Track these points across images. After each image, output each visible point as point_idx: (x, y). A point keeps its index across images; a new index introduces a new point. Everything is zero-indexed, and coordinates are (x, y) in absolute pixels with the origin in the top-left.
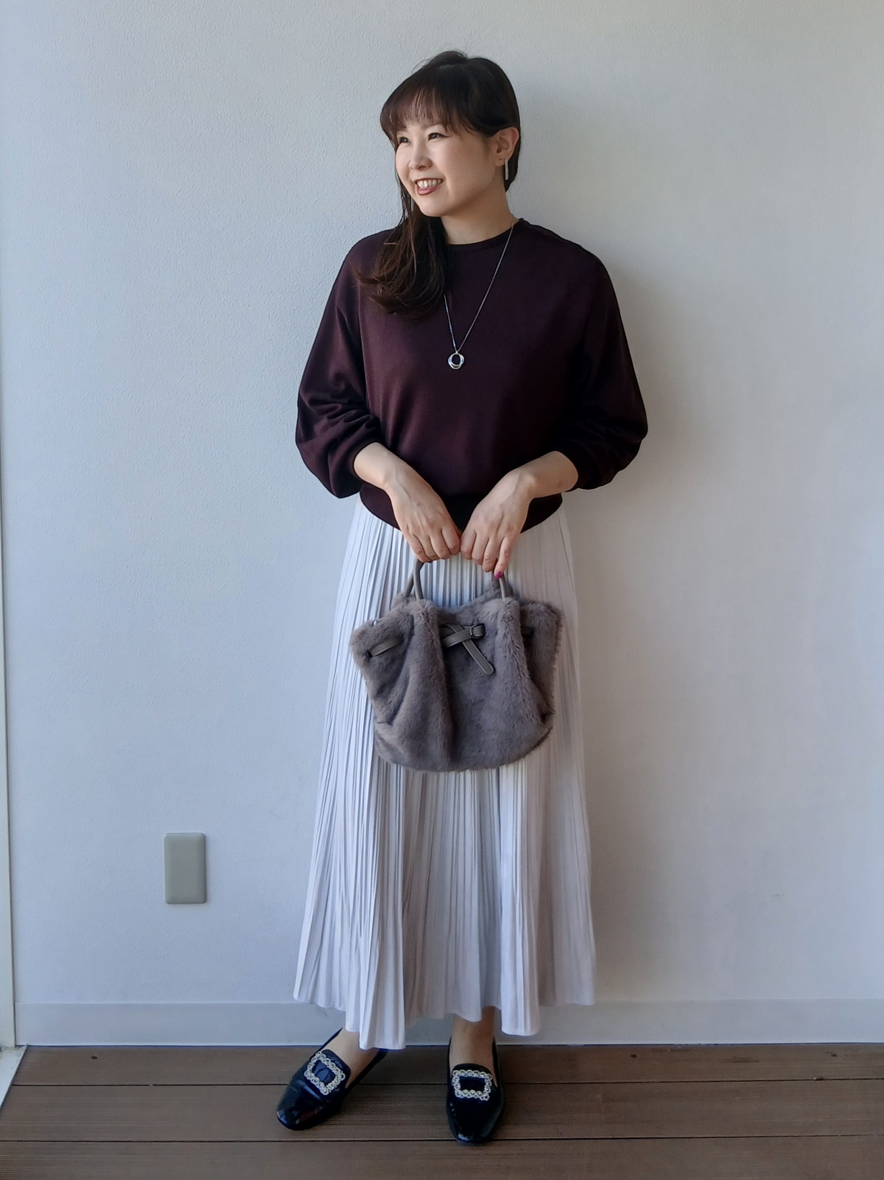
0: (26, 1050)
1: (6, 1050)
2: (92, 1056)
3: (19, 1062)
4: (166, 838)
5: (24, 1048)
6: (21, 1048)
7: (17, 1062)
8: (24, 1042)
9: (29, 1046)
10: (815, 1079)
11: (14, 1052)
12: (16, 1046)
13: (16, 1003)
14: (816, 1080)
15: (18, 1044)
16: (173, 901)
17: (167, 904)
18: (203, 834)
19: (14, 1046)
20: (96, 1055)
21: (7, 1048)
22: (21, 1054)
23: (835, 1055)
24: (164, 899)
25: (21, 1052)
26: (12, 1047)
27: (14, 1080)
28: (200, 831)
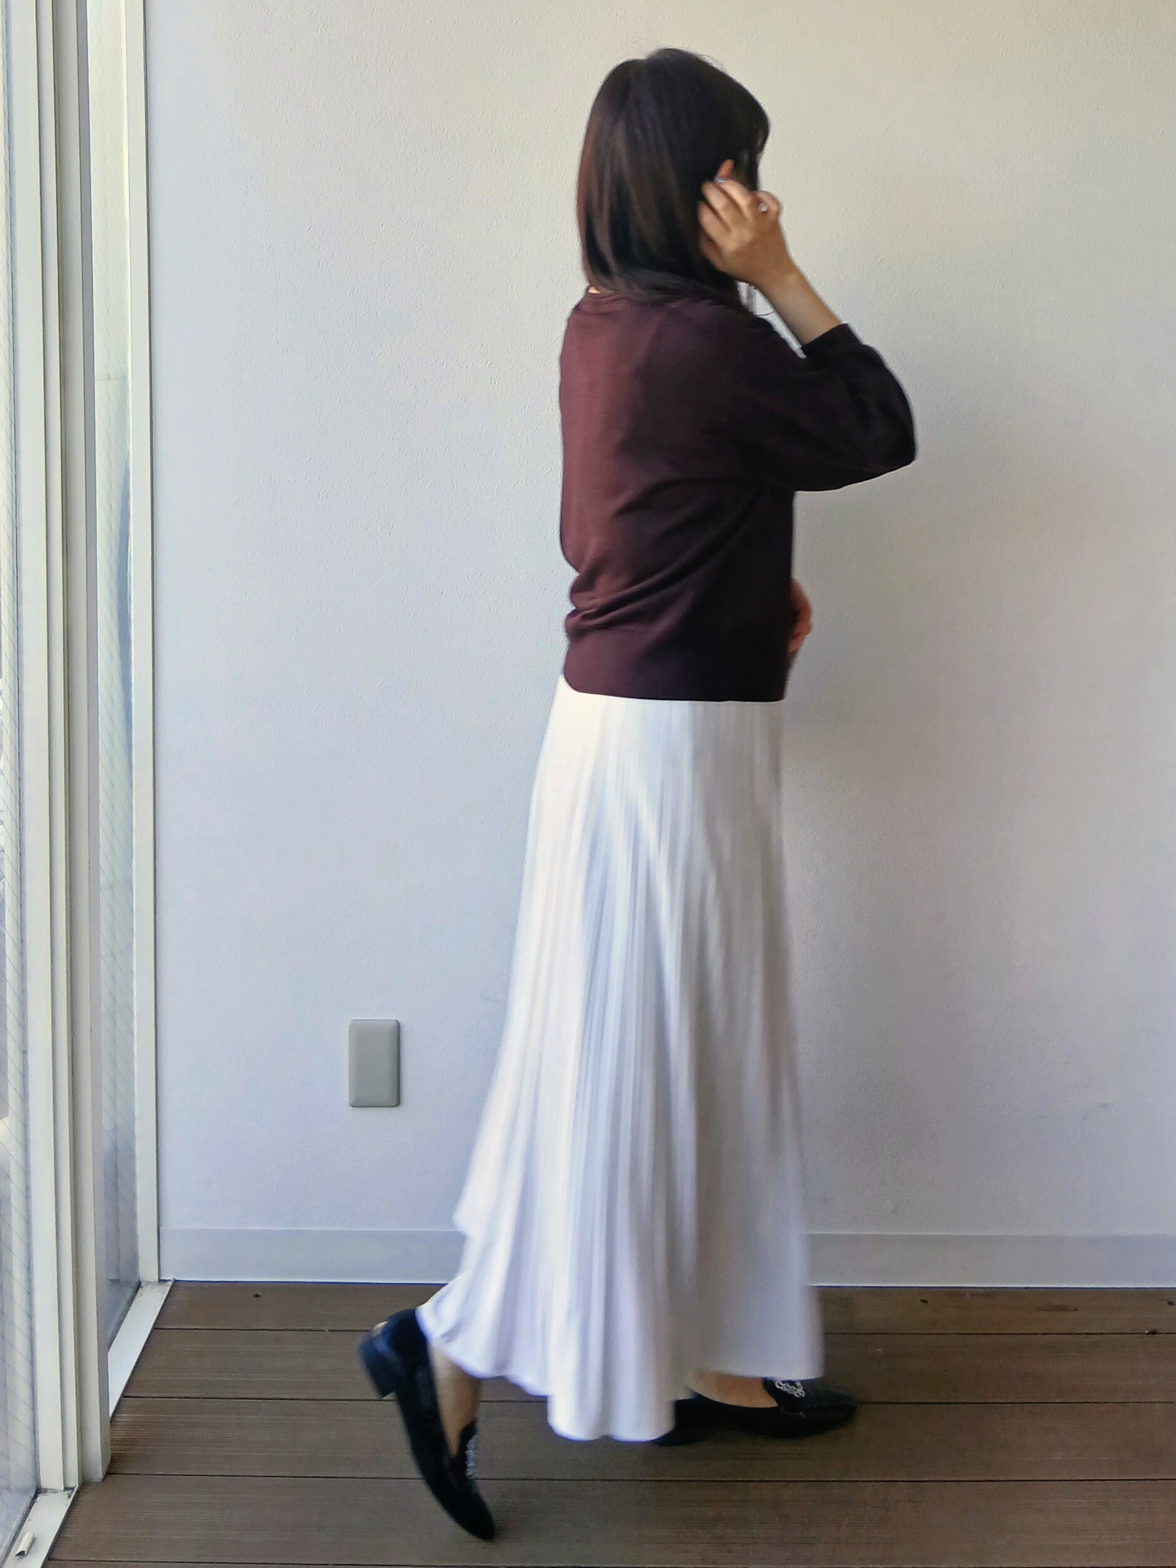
0: (172, 1287)
1: (146, 1285)
2: (254, 1293)
3: (163, 1301)
4: (350, 1027)
5: (170, 1283)
6: (167, 1283)
7: (160, 1300)
8: (169, 1276)
9: (176, 1281)
10: (1147, 1332)
11: (159, 1288)
12: (160, 1281)
13: (161, 1228)
14: (1148, 1334)
15: (162, 1278)
16: (358, 1104)
17: (351, 1108)
18: (397, 1022)
19: (157, 1279)
20: (259, 1294)
21: (149, 1283)
22: (166, 1291)
23: (1171, 1303)
24: (347, 1099)
25: (167, 1288)
26: (156, 1282)
27: (156, 1323)
28: (391, 1016)
